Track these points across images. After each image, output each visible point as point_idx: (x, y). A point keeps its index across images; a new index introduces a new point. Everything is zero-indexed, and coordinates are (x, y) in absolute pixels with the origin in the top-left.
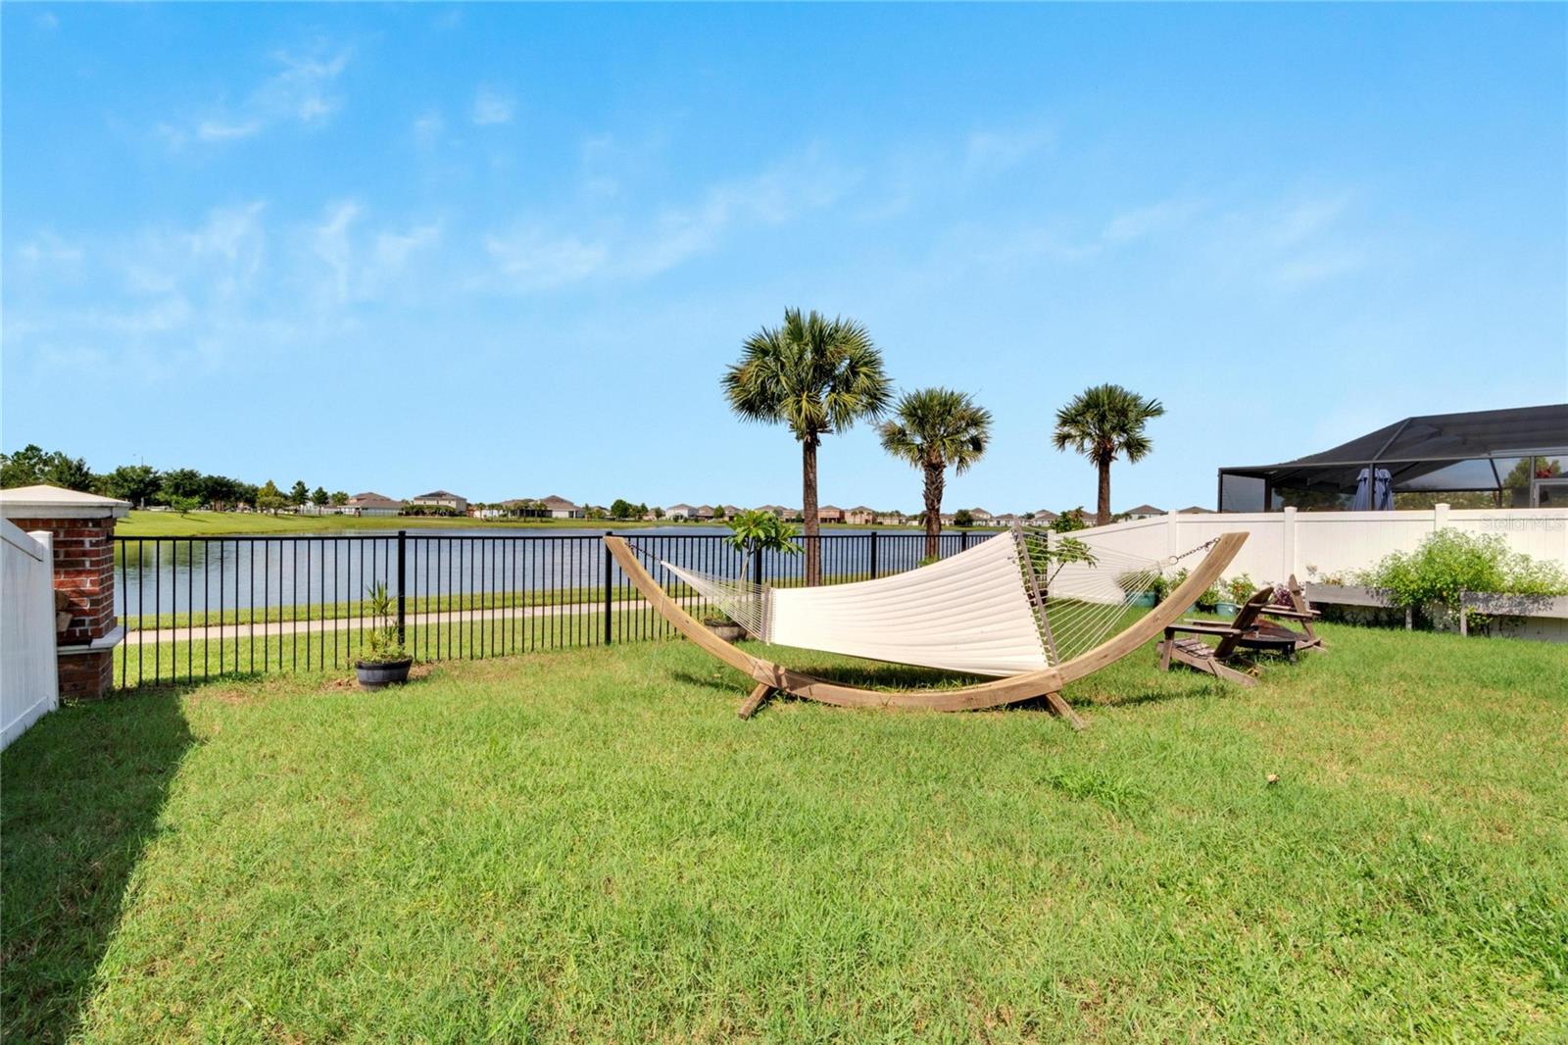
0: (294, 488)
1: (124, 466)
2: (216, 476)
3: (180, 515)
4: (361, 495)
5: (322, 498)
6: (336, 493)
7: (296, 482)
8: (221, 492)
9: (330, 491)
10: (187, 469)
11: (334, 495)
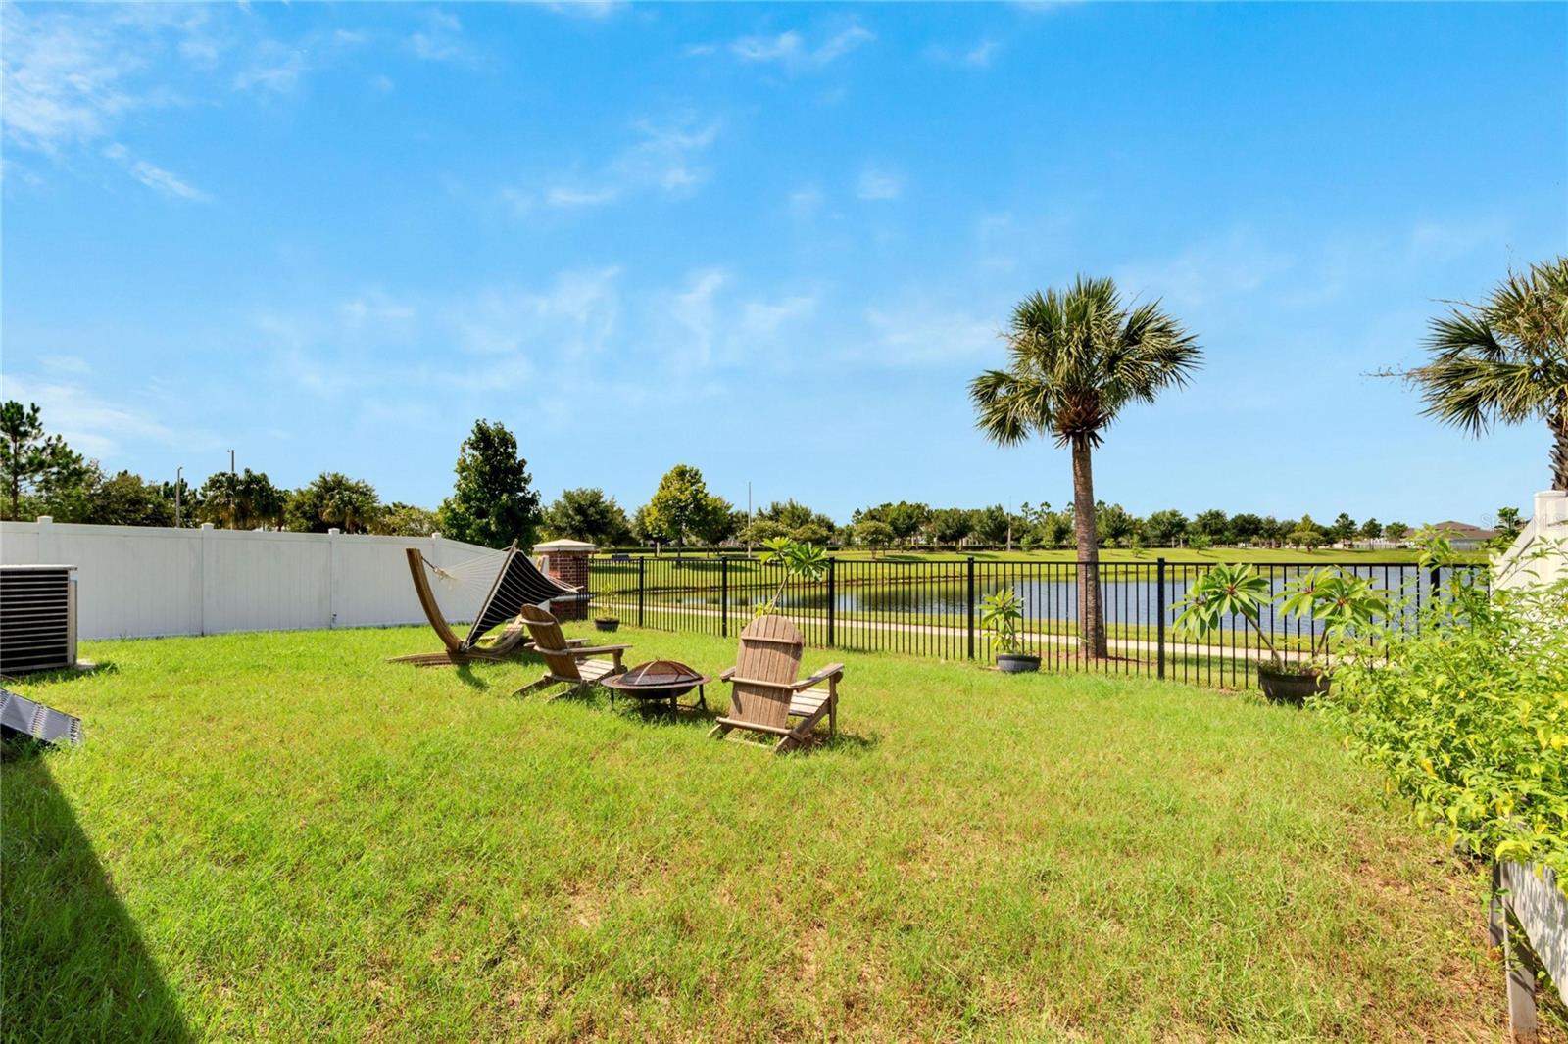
0: (1337, 521)
1: (1158, 512)
2: (1245, 515)
3: (1196, 551)
4: (1438, 525)
5: (1373, 530)
6: (1390, 524)
7: (1340, 514)
8: (1248, 529)
9: (1384, 522)
10: (1214, 510)
11: (1388, 527)
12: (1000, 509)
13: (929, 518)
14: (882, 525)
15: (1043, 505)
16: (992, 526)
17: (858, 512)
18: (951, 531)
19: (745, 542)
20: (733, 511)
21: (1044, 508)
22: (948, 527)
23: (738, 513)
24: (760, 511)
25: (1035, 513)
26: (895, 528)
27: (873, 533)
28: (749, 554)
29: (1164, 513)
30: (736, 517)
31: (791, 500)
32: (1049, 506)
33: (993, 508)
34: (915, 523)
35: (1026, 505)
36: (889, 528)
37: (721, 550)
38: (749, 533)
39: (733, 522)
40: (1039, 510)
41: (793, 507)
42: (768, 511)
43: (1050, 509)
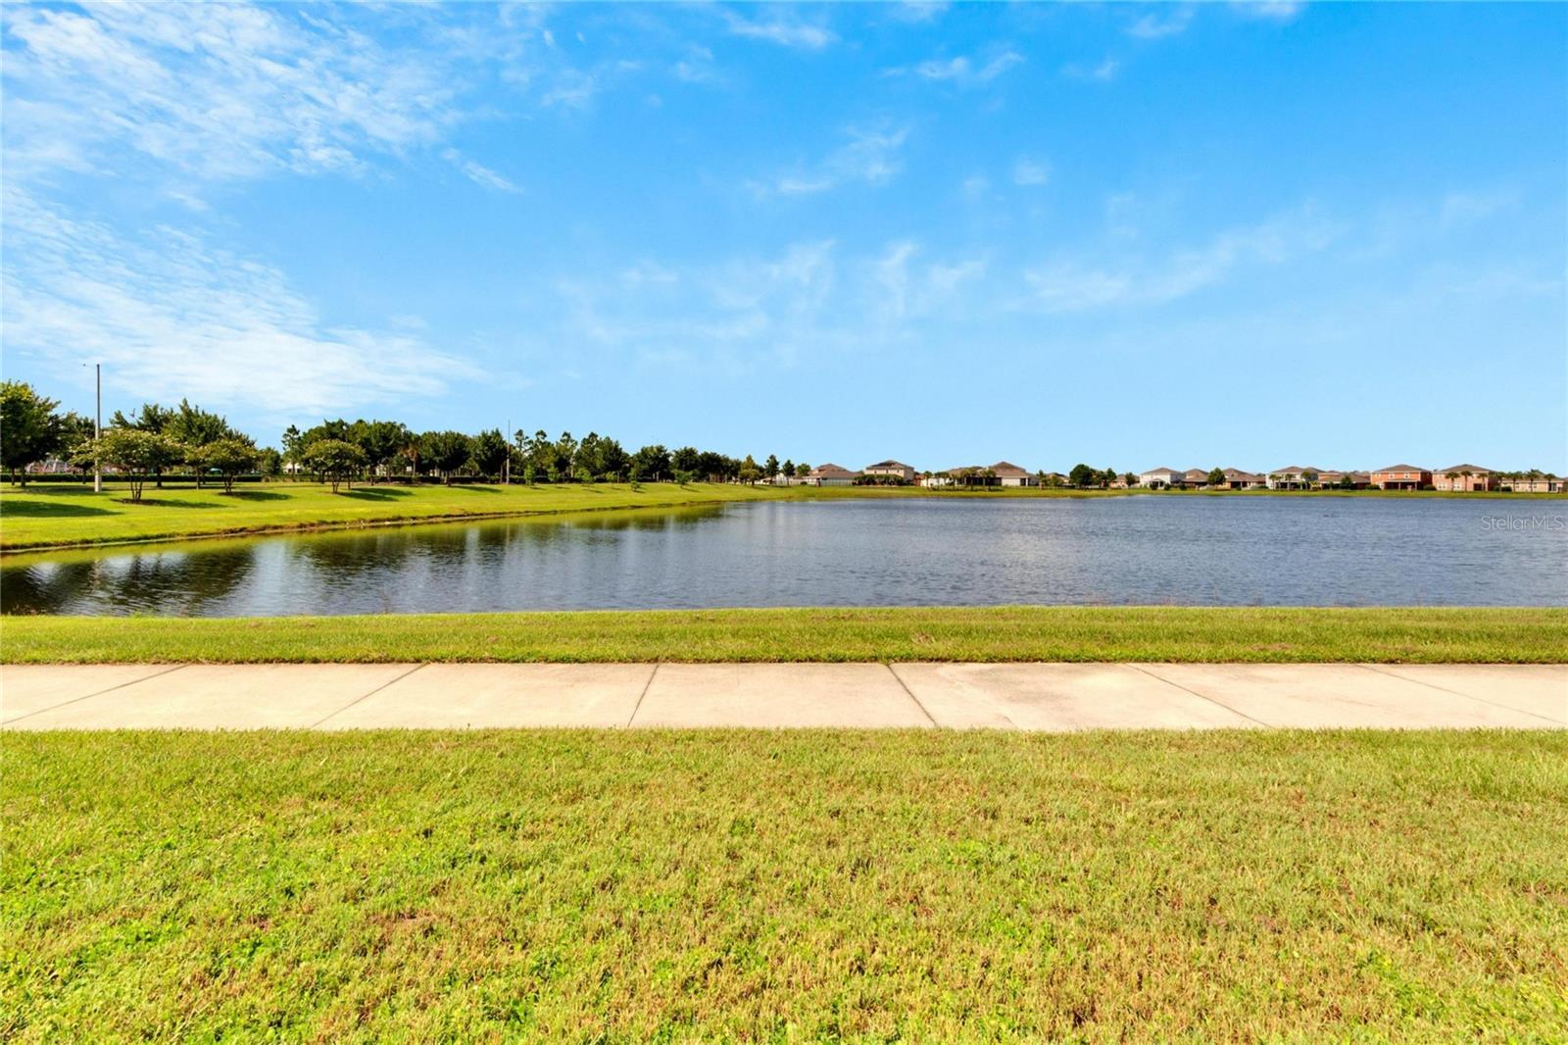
0: (768, 461)
2: (709, 452)
3: (680, 486)
4: (821, 466)
5: (789, 470)
6: (801, 465)
7: (770, 456)
8: (712, 466)
9: (796, 463)
11: (799, 467)
12: (497, 434)
13: (409, 440)
14: (349, 446)
15: (538, 434)
16: (489, 453)
17: (293, 430)
18: (442, 458)
19: (88, 465)
20: (61, 412)
21: (540, 437)
22: (437, 453)
23: (70, 417)
24: (118, 416)
25: (531, 442)
26: (369, 452)
27: (334, 457)
28: (96, 485)
29: (652, 448)
30: (64, 422)
31: (185, 402)
32: (545, 436)
33: (489, 433)
34: (392, 446)
35: (520, 433)
36: (359, 451)
37: (29, 479)
38: (98, 449)
39: (59, 432)
40: (534, 439)
41: (188, 413)
42: (135, 417)
43: (546, 439)
